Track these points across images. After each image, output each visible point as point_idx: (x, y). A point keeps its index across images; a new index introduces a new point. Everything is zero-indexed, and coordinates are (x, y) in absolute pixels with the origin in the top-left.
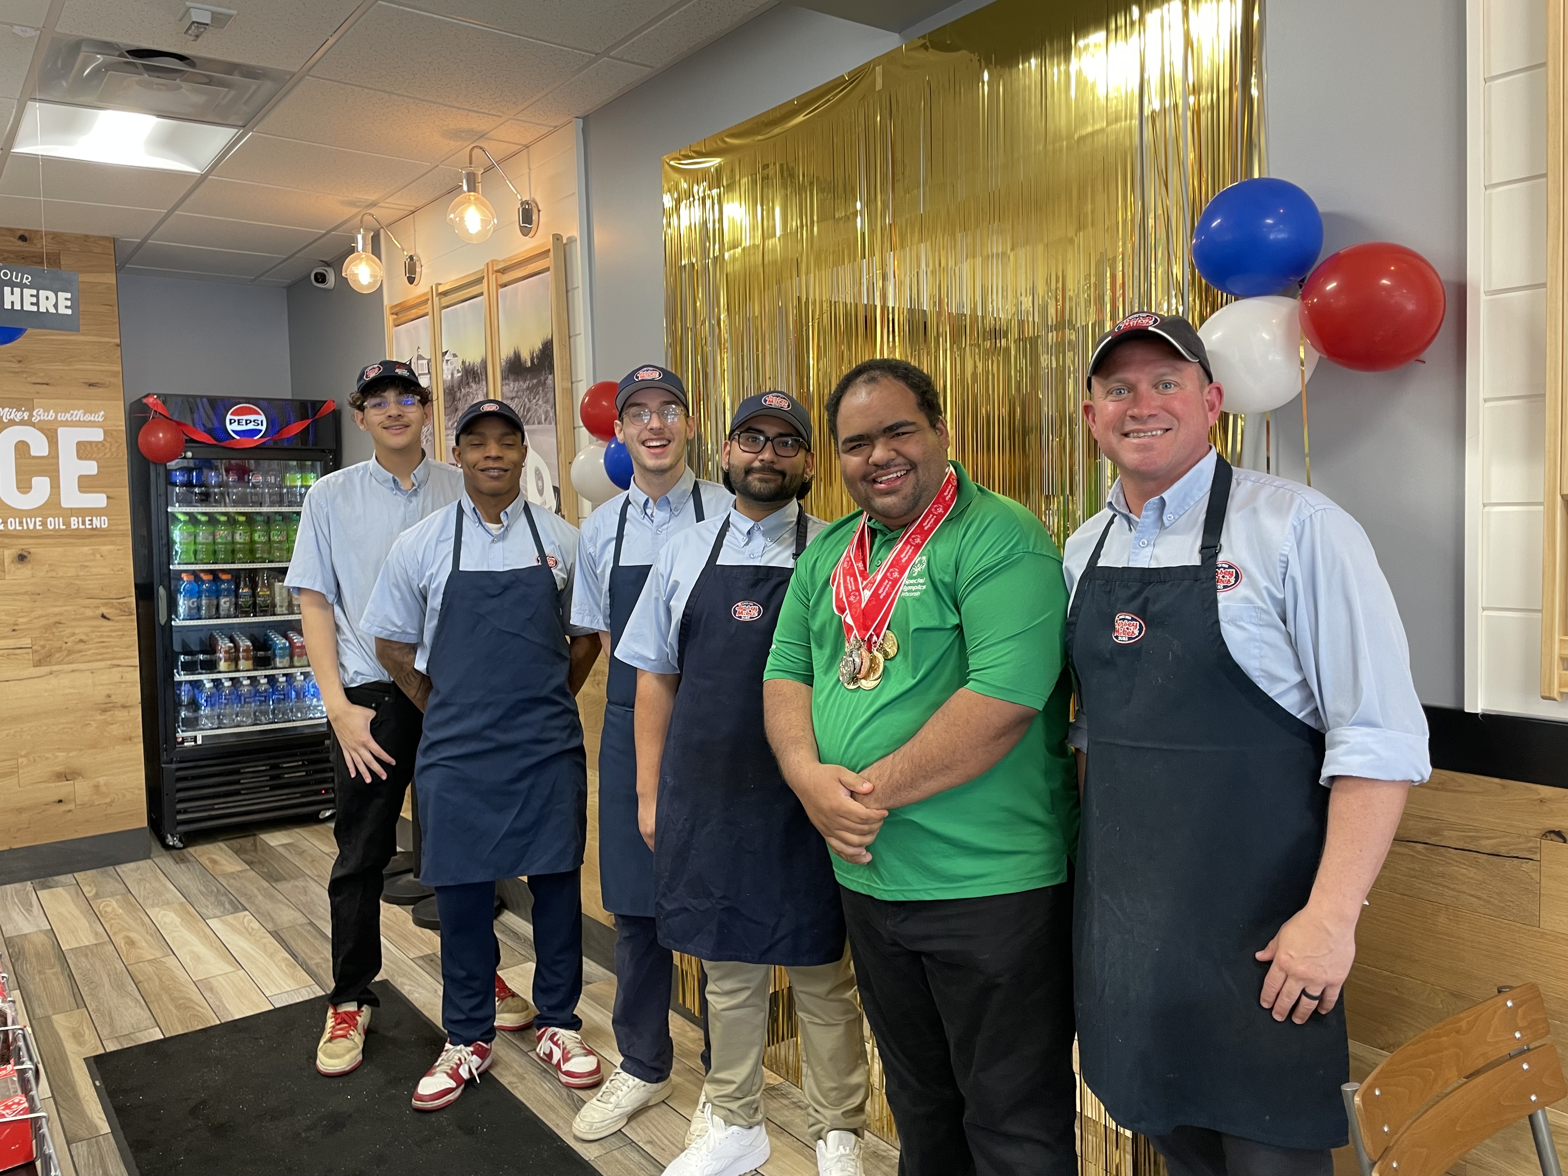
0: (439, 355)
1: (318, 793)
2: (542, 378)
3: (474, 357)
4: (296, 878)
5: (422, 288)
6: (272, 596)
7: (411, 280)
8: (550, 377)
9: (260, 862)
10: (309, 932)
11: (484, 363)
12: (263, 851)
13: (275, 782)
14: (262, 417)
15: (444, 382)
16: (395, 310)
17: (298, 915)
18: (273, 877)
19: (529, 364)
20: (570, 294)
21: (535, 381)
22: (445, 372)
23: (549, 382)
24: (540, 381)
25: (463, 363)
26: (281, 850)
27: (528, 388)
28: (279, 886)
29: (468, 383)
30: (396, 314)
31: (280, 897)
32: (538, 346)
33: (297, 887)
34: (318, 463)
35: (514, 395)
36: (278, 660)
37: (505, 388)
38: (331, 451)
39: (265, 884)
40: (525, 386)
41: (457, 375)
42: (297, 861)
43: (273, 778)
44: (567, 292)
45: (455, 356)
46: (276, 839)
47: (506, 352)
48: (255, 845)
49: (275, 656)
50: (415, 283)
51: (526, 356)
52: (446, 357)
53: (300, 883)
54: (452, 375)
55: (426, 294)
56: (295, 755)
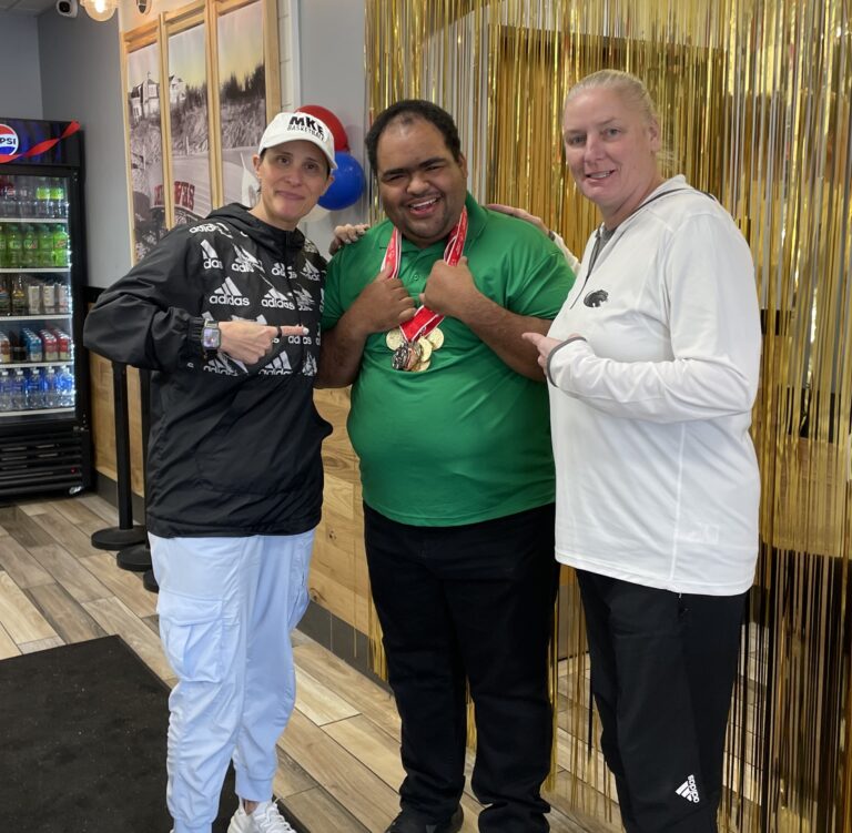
0: (167, 80)
1: (68, 472)
2: (256, 102)
3: (196, 80)
4: (47, 544)
5: (152, 16)
6: (26, 297)
7: (142, 9)
8: (263, 101)
9: (18, 529)
10: (55, 591)
11: (205, 87)
12: (21, 519)
13: (31, 461)
14: (14, 137)
15: (171, 105)
16: (128, 38)
17: (46, 576)
18: (28, 542)
19: (244, 89)
20: (281, 22)
21: (249, 105)
22: (172, 96)
23: (262, 105)
24: (253, 105)
25: (187, 87)
26: (37, 520)
27: (243, 111)
28: (32, 550)
29: (191, 107)
30: (130, 41)
31: (33, 560)
32: (252, 71)
33: (48, 552)
34: (65, 180)
35: (231, 118)
36: (32, 355)
37: (223, 111)
38: (75, 169)
39: (21, 548)
40: (240, 110)
41: (182, 99)
42: (49, 530)
43: (30, 457)
44: (278, 19)
45: (180, 80)
46: (32, 510)
47: (224, 77)
48: (14, 514)
49: (29, 351)
50: (146, 11)
51: (241, 81)
52: (173, 82)
53: (50, 549)
54: (178, 99)
55: (154, 22)
56: (48, 438)
